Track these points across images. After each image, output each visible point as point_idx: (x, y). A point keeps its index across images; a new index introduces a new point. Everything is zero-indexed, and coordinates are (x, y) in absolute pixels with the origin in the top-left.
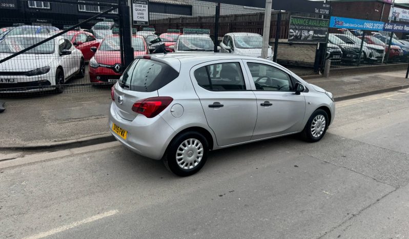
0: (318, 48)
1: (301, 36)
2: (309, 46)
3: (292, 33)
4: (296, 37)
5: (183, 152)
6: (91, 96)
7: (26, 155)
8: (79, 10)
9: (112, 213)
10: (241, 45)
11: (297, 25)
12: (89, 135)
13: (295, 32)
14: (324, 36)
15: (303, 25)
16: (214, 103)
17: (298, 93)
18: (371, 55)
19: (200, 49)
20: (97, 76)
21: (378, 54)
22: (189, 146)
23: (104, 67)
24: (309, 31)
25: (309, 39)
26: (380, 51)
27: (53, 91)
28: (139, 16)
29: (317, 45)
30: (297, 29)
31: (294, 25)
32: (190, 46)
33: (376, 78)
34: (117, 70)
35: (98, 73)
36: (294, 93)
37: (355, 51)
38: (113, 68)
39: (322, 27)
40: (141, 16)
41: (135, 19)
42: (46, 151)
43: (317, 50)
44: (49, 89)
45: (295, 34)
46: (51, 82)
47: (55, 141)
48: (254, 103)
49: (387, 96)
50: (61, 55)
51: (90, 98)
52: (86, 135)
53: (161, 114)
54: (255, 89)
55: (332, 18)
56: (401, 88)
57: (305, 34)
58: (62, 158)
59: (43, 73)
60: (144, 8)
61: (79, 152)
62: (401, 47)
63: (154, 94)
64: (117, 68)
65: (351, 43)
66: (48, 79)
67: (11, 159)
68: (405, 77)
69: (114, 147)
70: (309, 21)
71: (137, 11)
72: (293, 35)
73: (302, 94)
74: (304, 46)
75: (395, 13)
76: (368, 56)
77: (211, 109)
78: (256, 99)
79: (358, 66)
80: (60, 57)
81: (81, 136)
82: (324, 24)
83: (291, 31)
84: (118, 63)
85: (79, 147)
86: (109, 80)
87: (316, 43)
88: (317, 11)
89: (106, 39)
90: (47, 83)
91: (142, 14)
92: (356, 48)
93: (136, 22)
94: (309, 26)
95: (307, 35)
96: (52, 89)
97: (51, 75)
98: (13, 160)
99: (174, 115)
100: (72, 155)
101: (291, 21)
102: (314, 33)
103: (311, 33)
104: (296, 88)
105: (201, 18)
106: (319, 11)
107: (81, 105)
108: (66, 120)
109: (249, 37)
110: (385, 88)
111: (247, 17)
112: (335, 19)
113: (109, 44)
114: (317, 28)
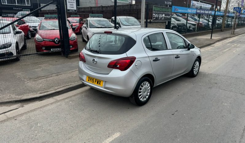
0: (167, 24)
1: (159, 17)
2: (161, 23)
3: (154, 16)
4: (156, 18)
5: (142, 90)
6: (42, 61)
7: (24, 105)
8: (2, 4)
9: (117, 135)
10: (124, 23)
11: (157, 11)
12: (61, 86)
13: (156, 15)
14: (170, 17)
15: (160, 11)
16: (156, 58)
17: (189, 49)
18: (190, 27)
19: (103, 27)
20: (42, 47)
21: (193, 27)
22: (145, 86)
23: (47, 41)
24: (162, 14)
25: (162, 19)
26: (194, 25)
27: (14, 59)
28: (71, 6)
29: (166, 22)
30: (156, 13)
31: (155, 11)
32: (96, 25)
33: (196, 39)
34: (57, 42)
35: (43, 45)
36: (187, 49)
37: (183, 25)
38: (54, 41)
39: (169, 12)
40: (72, 6)
41: (68, 8)
42: (37, 101)
43: (166, 25)
44: (12, 58)
45: (156, 16)
46: (13, 53)
47: (40, 93)
48: (172, 56)
49: (208, 49)
50: (15, 34)
51: (43, 62)
52: (59, 87)
53: (131, 67)
54: (171, 49)
55: (173, 7)
56: (211, 44)
57: (161, 16)
58: (52, 104)
59: (8, 47)
60: (74, 1)
61: (60, 99)
62: (203, 22)
63: (123, 56)
64: (57, 41)
65: (179, 21)
66: (11, 51)
67: (15, 109)
68: (210, 38)
69: (82, 93)
70: (162, 9)
71: (70, 3)
72: (155, 17)
73: (191, 50)
74: (159, 23)
75: (193, 4)
76: (188, 28)
77: (155, 62)
78: (173, 54)
79: (185, 33)
80: (15, 36)
81: (56, 88)
82: (169, 10)
83: (154, 14)
84: (57, 38)
85: (58, 95)
86: (52, 49)
87: (165, 21)
88: (166, 3)
89: (42, 22)
90: (11, 54)
91: (73, 5)
92: (183, 24)
93: (69, 10)
94: (162, 11)
95: (162, 17)
96: (14, 58)
97: (13, 49)
98: (17, 110)
99: (138, 68)
100: (57, 101)
101: (153, 9)
102: (165, 15)
103: (164, 15)
104: (188, 47)
105: (102, 7)
106: (167, 3)
107: (40, 67)
108: (37, 78)
109: (129, 19)
110: (205, 45)
111: (122, 7)
112: (174, 8)
113: (45, 25)
114: (166, 13)
